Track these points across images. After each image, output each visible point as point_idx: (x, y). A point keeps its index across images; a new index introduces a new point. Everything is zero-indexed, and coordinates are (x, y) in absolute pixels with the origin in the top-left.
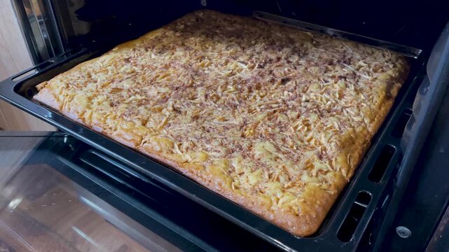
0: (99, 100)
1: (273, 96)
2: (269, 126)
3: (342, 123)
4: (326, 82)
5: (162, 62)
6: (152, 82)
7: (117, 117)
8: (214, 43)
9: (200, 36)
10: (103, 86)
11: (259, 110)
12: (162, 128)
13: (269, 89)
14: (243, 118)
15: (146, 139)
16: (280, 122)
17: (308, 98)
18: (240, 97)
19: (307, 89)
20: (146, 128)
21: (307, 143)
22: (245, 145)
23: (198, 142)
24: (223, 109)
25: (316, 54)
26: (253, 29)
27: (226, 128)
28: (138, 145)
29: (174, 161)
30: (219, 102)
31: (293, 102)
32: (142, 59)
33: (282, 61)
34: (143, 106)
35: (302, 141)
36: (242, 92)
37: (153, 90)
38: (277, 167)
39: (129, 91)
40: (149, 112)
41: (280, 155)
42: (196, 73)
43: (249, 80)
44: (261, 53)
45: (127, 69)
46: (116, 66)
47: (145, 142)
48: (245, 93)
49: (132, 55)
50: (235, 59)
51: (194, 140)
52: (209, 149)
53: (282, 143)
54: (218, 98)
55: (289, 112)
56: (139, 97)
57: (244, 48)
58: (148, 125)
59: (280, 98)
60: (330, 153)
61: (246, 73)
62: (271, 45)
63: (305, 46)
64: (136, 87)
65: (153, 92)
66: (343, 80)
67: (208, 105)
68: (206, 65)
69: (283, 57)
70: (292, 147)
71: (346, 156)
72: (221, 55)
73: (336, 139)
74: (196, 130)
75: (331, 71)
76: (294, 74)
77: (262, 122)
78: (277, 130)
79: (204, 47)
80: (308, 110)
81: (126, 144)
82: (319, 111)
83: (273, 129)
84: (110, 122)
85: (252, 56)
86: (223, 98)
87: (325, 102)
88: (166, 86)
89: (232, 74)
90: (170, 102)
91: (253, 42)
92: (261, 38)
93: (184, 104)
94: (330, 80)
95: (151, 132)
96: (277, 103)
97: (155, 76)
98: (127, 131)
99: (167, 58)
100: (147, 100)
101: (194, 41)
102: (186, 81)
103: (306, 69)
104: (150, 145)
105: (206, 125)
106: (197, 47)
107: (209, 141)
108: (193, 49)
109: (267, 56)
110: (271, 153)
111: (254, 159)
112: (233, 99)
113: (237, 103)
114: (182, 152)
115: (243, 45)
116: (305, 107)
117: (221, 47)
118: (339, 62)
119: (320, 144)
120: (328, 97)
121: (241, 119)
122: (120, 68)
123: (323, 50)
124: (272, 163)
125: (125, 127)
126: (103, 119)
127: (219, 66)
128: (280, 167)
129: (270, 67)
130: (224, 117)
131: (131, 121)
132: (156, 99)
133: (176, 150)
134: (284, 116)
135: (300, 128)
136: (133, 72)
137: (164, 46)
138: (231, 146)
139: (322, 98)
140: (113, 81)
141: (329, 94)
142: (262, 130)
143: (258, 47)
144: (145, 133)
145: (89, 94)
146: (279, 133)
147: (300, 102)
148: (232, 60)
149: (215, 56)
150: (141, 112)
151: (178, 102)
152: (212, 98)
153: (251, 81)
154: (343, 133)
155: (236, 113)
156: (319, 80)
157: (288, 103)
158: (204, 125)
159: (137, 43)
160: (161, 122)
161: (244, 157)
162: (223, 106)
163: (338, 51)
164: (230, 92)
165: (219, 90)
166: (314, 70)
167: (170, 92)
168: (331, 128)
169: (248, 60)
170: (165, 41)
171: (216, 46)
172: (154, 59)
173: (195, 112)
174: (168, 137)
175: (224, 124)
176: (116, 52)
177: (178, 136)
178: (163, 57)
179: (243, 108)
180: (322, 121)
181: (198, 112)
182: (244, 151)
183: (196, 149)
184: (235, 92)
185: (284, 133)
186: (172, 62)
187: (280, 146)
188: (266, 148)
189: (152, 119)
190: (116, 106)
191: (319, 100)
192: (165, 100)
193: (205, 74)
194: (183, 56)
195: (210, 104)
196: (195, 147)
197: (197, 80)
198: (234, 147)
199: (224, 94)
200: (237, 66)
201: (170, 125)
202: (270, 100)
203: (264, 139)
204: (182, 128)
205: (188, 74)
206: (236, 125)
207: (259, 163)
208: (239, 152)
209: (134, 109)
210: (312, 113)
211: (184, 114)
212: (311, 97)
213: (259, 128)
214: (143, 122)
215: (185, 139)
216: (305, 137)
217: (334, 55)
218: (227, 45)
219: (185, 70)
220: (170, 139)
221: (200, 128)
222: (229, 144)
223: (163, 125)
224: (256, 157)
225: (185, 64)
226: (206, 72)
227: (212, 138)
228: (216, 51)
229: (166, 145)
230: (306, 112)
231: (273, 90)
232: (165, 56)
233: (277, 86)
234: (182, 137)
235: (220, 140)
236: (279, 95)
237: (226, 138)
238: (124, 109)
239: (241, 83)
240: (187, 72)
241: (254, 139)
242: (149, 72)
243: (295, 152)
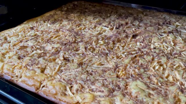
0: (10, 55)
1: (130, 46)
2: (135, 68)
4: (161, 35)
5: (55, 28)
6: (48, 41)
7: (23, 67)
8: (86, 16)
9: (76, 13)
10: (15, 45)
11: (124, 56)
12: (56, 74)
13: (126, 42)
14: (115, 63)
15: (44, 84)
16: (142, 64)
18: (108, 48)
19: (151, 41)
20: (44, 75)
21: (166, 80)
22: (122, 84)
23: (85, 84)
24: (99, 56)
25: (148, 20)
26: (107, 9)
27: (104, 71)
28: (38, 89)
30: (95, 52)
31: (146, 50)
32: (42, 27)
33: (129, 25)
34: (42, 58)
35: (162, 78)
36: (109, 45)
37: (49, 46)
39: (32, 47)
40: (47, 62)
41: (151, 92)
42: (77, 34)
43: (112, 37)
44: (115, 21)
45: (31, 34)
46: (24, 32)
47: (43, 87)
48: (111, 45)
49: (35, 25)
50: (100, 24)
51: (82, 82)
52: (94, 90)
53: (148, 81)
54: (94, 50)
55: (145, 57)
56: (39, 51)
57: (104, 19)
58: (46, 72)
59: (136, 47)
61: (108, 32)
62: (120, 16)
63: (139, 16)
64: (37, 45)
65: (49, 47)
66: (171, 34)
67: (88, 54)
68: (83, 29)
69: (129, 22)
70: (157, 84)
72: (91, 23)
74: (82, 74)
75: (161, 29)
76: (139, 32)
77: (129, 65)
78: (142, 70)
79: (80, 19)
81: (28, 89)
82: (165, 55)
83: (139, 70)
84: (17, 72)
85: (110, 22)
86: (97, 49)
87: (166, 48)
88: (58, 43)
89: (100, 34)
90: (61, 54)
91: (109, 15)
92: (113, 13)
93: (71, 54)
94: (163, 34)
95: (48, 78)
96: (135, 51)
97: (50, 37)
98: (29, 78)
99: (58, 26)
100: (45, 54)
101: (73, 16)
102: (71, 39)
103: (146, 28)
104: (47, 89)
105: (89, 69)
106: (76, 19)
107: (93, 82)
108: (73, 20)
109: (119, 22)
110: (144, 91)
111: (131, 96)
112: (104, 49)
113: (107, 52)
114: (73, 94)
115: (103, 17)
117: (90, 18)
118: (164, 23)
122: (27, 34)
123: (151, 18)
124: (148, 99)
125: (28, 74)
126: (11, 69)
127: (91, 29)
128: (156, 103)
129: (123, 28)
130: (101, 63)
131: (33, 70)
132: (51, 52)
133: (69, 92)
134: (143, 59)
135: (157, 68)
136: (35, 35)
137: (55, 20)
138: (111, 86)
140: (21, 42)
141: (166, 43)
142: (131, 72)
143: (113, 18)
144: (43, 79)
145: (3, 51)
146: (144, 72)
147: (151, 49)
148: (98, 26)
149: (87, 24)
150: (41, 62)
151: (67, 53)
152: (90, 49)
153: (113, 37)
155: (109, 59)
156: (157, 34)
157: (142, 50)
158: (88, 69)
159: (39, 18)
160: (55, 69)
161: (124, 95)
162: (98, 54)
163: (160, 18)
164: (101, 45)
165: (94, 44)
166: (150, 29)
167: (61, 47)
168: (179, 67)
169: (108, 25)
170: (56, 17)
171: (87, 18)
172: (49, 27)
173: (79, 60)
174: (61, 81)
175: (101, 67)
176: (26, 24)
177: (69, 80)
178: (55, 26)
179: (112, 55)
180: (171, 62)
181: (82, 60)
182: (122, 90)
183: (84, 90)
184: (104, 45)
185: (148, 73)
186: (61, 28)
187: (148, 84)
188: (139, 87)
189: (48, 68)
190: (22, 58)
191: (162, 47)
192: (57, 52)
193: (83, 34)
194: (67, 24)
195: (89, 54)
196: (83, 89)
197: (78, 38)
198: (114, 87)
199: (97, 46)
200: (102, 29)
201: (62, 71)
202: (129, 49)
203: (135, 79)
204: (72, 73)
205: (72, 35)
206: (111, 68)
207: (137, 100)
208: (119, 91)
209: (35, 60)
210: (161, 56)
211: (71, 62)
212: (156, 45)
213: (129, 70)
214: (41, 70)
215: (74, 82)
216: (163, 75)
217: (159, 20)
218: (94, 17)
219: (70, 33)
220: (63, 82)
221: (85, 72)
222: (109, 84)
223: (57, 72)
224: (134, 95)
225: (69, 29)
226: (83, 33)
227: (95, 80)
228: (87, 21)
229: (60, 89)
230: (157, 56)
231: (129, 42)
232: (56, 25)
233: (131, 39)
234: (72, 81)
235: (101, 81)
236: (134, 45)
237: (106, 79)
238: (28, 61)
239: (107, 39)
240: (71, 34)
241: (128, 78)
242: (46, 34)
243: (161, 88)
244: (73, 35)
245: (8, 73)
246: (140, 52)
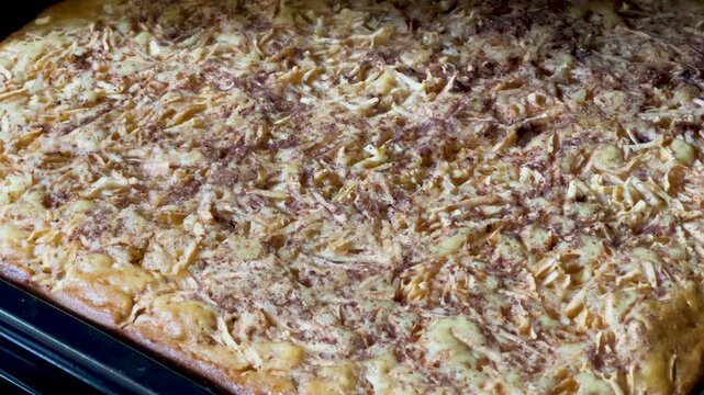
1: (487, 180)
2: (470, 272)
3: (668, 269)
4: (642, 140)
5: (181, 66)
6: (154, 134)
7: (65, 239)
8: (331, 6)
10: (21, 146)
11: (446, 222)
12: (185, 271)
13: (480, 160)
14: (404, 247)
15: (143, 303)
16: (501, 260)
17: (585, 190)
18: (397, 181)
19: (584, 163)
20: (141, 273)
21: (566, 321)
22: (402, 325)
23: (280, 313)
24: (349, 217)
27: (355, 276)
28: (121, 318)
29: (217, 366)
30: (339, 197)
31: (542, 202)
32: (123, 59)
33: (525, 70)
34: (132, 208)
35: (555, 316)
36: (402, 166)
37: (159, 157)
38: (482, 386)
39: (92, 159)
40: (150, 227)
41: (494, 355)
42: (278, 103)
43: (425, 128)
44: (465, 40)
45: (81, 90)
46: (49, 79)
47: (140, 312)
48: (412, 170)
49: (94, 44)
50: (388, 59)
51: (271, 309)
52: (308, 335)
53: (499, 321)
54: (338, 184)
55: (527, 232)
56: (119, 179)
57: (416, 25)
58: (146, 262)
59: (508, 188)
60: (622, 350)
61: (420, 107)
62: (496, 15)
63: (596, 18)
65: (157, 163)
66: (689, 135)
67: (307, 206)
68: (306, 76)
69: (526, 58)
70: (526, 332)
71: (666, 360)
72: (351, 44)
73: (642, 311)
74: (274, 279)
75: (659, 105)
76: (553, 112)
77: (451, 260)
78: (492, 282)
79: (299, 18)
80: (578, 228)
81: (90, 317)
82: (610, 229)
83: (480, 280)
84: (46, 255)
85: (439, 50)
87: (630, 201)
88: (195, 145)
89: (380, 108)
90: (205, 196)
91: (445, 4)
93: (243, 201)
94: (651, 134)
95: (154, 284)
96: (498, 202)
97: (161, 113)
98: (92, 279)
99: (196, 54)
100: (142, 189)
102: (248, 130)
103: (590, 96)
104: (153, 321)
105: (302, 265)
106: (279, 21)
107: (308, 311)
108: (268, 26)
109: (481, 52)
110: (469, 349)
111: (423, 362)
112: (378, 188)
113: (389, 199)
114: (238, 341)
115: (415, 14)
116: (573, 216)
117: (351, 18)
118: (687, 74)
119: (601, 326)
120: (640, 187)
121: (397, 250)
122: (61, 89)
124: (471, 374)
125: (87, 267)
126: (25, 244)
127: (343, 81)
128: (490, 386)
129: (488, 87)
130: (350, 243)
131: (101, 251)
132: (165, 186)
133: (223, 335)
134: (513, 243)
135: (551, 278)
136: (100, 99)
137: (185, 14)
138: (365, 328)
139: (621, 189)
140: (45, 130)
141: (643, 178)
142: (450, 282)
143: (458, 24)
144: (140, 286)
146: (495, 291)
147: (562, 203)
148: (380, 64)
149: (332, 49)
150: (129, 225)
151: (227, 195)
153: (431, 132)
154: (667, 297)
155: (385, 231)
156: (622, 133)
157: (529, 202)
158: (297, 265)
160: (180, 253)
161: (399, 358)
162: (348, 208)
164: (370, 166)
165: (341, 159)
166: (610, 99)
167: (204, 164)
168: (635, 280)
169: (426, 64)
171: (337, 17)
172: (159, 58)
173: (272, 226)
174: (201, 299)
175: (350, 262)
177: (227, 297)
178: (182, 53)
179: (404, 217)
180: (613, 261)
181: (281, 227)
182: (399, 342)
183: (274, 333)
184: (384, 167)
185: (508, 293)
186: (210, 70)
187: (494, 329)
188: (456, 335)
189: (156, 247)
190: (58, 205)
191: (614, 195)
192: (191, 189)
193: (303, 107)
194: (240, 47)
195: (312, 202)
196: (272, 328)
197: (279, 126)
198: (374, 330)
199: (353, 171)
200: (394, 84)
201: (206, 264)
202: (479, 193)
203: (454, 309)
204: (237, 274)
205: (253, 108)
206: (381, 267)
207: (435, 375)
208: (387, 342)
209: (109, 216)
210: (590, 234)
211: (241, 232)
212: (593, 187)
213: (444, 278)
214: (133, 255)
215: (245, 305)
216: (563, 305)
217: (678, 50)
218: (367, 14)
219: (245, 96)
220: (206, 303)
221: (286, 274)
222: (362, 321)
223: (188, 265)
224: (430, 358)
225: (245, 76)
226: (304, 100)
227: (317, 303)
228: (334, 33)
229: (197, 322)
230: (572, 231)
231: (489, 162)
232: (189, 48)
233: (501, 150)
234: (237, 300)
235: (338, 309)
236: (506, 177)
237: (353, 305)
238: (82, 215)
239: (402, 138)
240: (251, 102)
241: (429, 307)
242: (146, 99)
243: (534, 346)
244: (257, 108)
245: (16, 259)
246: (514, 209)
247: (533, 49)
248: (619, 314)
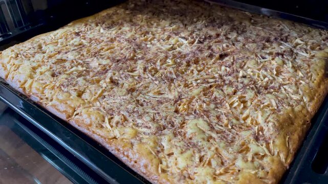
0: (42, 70)
1: (210, 70)
2: (204, 102)
3: (280, 101)
4: (264, 58)
5: (109, 35)
6: (96, 54)
7: (56, 87)
8: (159, 20)
9: (147, 14)
10: (50, 57)
11: (195, 84)
12: (96, 100)
13: (207, 64)
14: (179, 92)
15: (78, 111)
16: (215, 98)
17: (245, 74)
18: (177, 70)
19: (244, 65)
20: (80, 100)
21: (243, 122)
22: (177, 122)
23: (130, 116)
24: (160, 82)
25: (254, 32)
26: (196, 9)
27: (160, 102)
28: (69, 116)
29: (102, 137)
30: (157, 76)
31: (230, 78)
32: (91, 33)
33: (221, 38)
34: (82, 77)
35: (238, 119)
36: (180, 66)
37: (95, 62)
38: (209, 149)
39: (73, 62)
40: (87, 84)
41: (214, 135)
42: (139, 47)
43: (188, 54)
44: (202, 29)
45: (75, 42)
46: (66, 39)
47: (77, 114)
48: (183, 68)
49: (83, 29)
50: (176, 34)
51: (126, 114)
52: (140, 125)
53: (216, 121)
54: (157, 71)
55: (225, 88)
56: (80, 68)
57: (186, 25)
58: (83, 96)
59: (217, 73)
60: (267, 133)
61: (186, 48)
62: (212, 22)
63: (243, 24)
64: (79, 58)
66: (280, 57)
67: (145, 78)
68: (149, 39)
69: (222, 34)
70: (227, 126)
71: (285, 138)
72: (165, 30)
73: (273, 118)
74: (129, 103)
75: (268, 48)
76: (232, 50)
77: (197, 97)
78: (212, 106)
79: (149, 23)
80: (245, 87)
81: (58, 116)
82: (256, 87)
83: (208, 105)
84: (48, 93)
85: (193, 32)
86: (161, 71)
87: (262, 78)
88: (109, 58)
89: (173, 48)
90: (109, 74)
91: (195, 20)
92: (203, 16)
93: (123, 76)
94: (267, 56)
95: (84, 104)
96: (214, 78)
97: (99, 48)
98: (61, 102)
99: (114, 32)
100: (88, 72)
101: (141, 18)
102: (128, 54)
103: (244, 45)
104: (80, 117)
106: (143, 24)
107: (141, 115)
108: (139, 25)
109: (207, 33)
110: (204, 132)
111: (185, 137)
112: (171, 73)
113: (174, 76)
114: (112, 127)
115: (186, 22)
116: (242, 83)
117: (165, 23)
118: (276, 39)
119: (257, 124)
120: (265, 73)
121: (176, 93)
122: (69, 42)
123: (261, 28)
124: (205, 143)
125: (61, 97)
126: (41, 89)
127: (161, 41)
128: (213, 148)
129: (209, 42)
130: (160, 91)
131: (67, 92)
132: (96, 71)
133: (106, 124)
134: (220, 91)
135: (236, 105)
136: (80, 45)
137: (113, 22)
138: (162, 122)
139: (259, 74)
140: (59, 53)
141: (266, 70)
142: (197, 106)
143: (199, 25)
144: (78, 104)
145: (35, 65)
146: (214, 109)
147: (237, 78)
148: (174, 36)
149: (158, 32)
150: (80, 83)
151: (117, 74)
152: (150, 71)
153: (190, 55)
154: (282, 113)
155: (173, 87)
156: (256, 56)
157: (225, 78)
158: (139, 98)
159: (90, 19)
160: (96, 93)
161: (175, 135)
162: (160, 79)
163: (275, 29)
164: (168, 66)
165: (158, 63)
166: (251, 46)
167: (110, 64)
168: (268, 106)
169: (189, 36)
170: (115, 18)
171: (161, 23)
172: (102, 33)
173: (131, 85)
174: (100, 110)
175: (159, 97)
176: (71, 26)
177: (110, 110)
178: (110, 32)
179: (179, 82)
180: (259, 99)
181: (134, 85)
182: (176, 129)
183: (127, 124)
184: (173, 66)
185: (219, 110)
186: (118, 37)
187: (214, 124)
188: (199, 126)
189: (88, 91)
190: (57, 76)
191: (256, 76)
192: (104, 72)
193: (147, 48)
194: (129, 31)
195: (147, 77)
196: (126, 122)
197: (139, 53)
198: (166, 123)
199: (162, 67)
200: (178, 41)
201: (105, 97)
202: (207, 75)
203: (197, 115)
204: (116, 101)
205: (130, 48)
206: (170, 100)
207: (190, 143)
208: (171, 129)
209: (73, 80)
210: (249, 89)
211: (120, 86)
212: (248, 73)
213: (194, 104)
214: (78, 94)
215: (117, 113)
216: (241, 115)
217: (271, 32)
218: (170, 22)
219: (128, 44)
220: (101, 111)
221: (134, 101)
222: (161, 120)
223: (98, 97)
224: (188, 136)
225: (129, 38)
226: (148, 46)
227: (145, 112)
228: (160, 27)
229: (97, 119)
230: (242, 88)
231: (210, 65)
232: (112, 31)
233: (215, 61)
234: (114, 111)
235: (152, 115)
236: (216, 70)
237: (158, 113)
238: (64, 79)
239: (180, 57)
240: (130, 46)
241: (188, 115)
242: (95, 44)
243: (230, 131)
244: (132, 48)
245: (37, 94)
246: (220, 80)
247: (224, 31)
248: (264, 119)
